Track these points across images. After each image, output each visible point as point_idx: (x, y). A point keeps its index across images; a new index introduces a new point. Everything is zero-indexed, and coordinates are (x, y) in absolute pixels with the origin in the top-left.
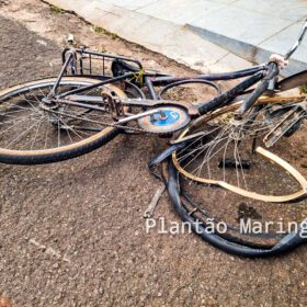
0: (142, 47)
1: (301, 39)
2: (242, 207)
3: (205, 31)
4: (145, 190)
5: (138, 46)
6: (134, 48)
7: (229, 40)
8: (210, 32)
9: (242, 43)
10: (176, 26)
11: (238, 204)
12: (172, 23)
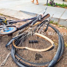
0: (9, 16)
1: (46, 10)
2: (37, 55)
3: (25, 11)
4: (4, 55)
5: (8, 16)
6: (7, 17)
7: (30, 13)
8: (26, 12)
9: (33, 13)
10: (18, 11)
11: (35, 54)
12: (17, 11)
